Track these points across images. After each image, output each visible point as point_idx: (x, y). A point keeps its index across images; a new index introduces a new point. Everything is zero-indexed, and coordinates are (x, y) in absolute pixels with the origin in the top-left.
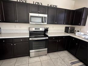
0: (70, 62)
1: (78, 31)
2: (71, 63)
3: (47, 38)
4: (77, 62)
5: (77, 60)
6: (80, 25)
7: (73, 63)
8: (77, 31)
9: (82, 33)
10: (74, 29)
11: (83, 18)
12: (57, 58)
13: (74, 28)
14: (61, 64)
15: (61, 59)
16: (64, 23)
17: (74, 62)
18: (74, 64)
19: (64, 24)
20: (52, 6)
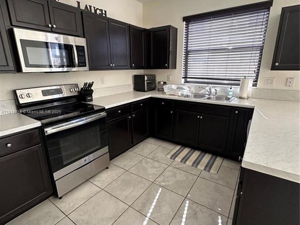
0: (169, 156)
1: (165, 83)
2: (171, 158)
3: (103, 114)
4: (180, 150)
5: (178, 147)
6: (169, 68)
7: (174, 157)
8: (162, 83)
9: (174, 87)
10: (155, 80)
11: (170, 50)
12: (141, 162)
13: (154, 76)
14: (156, 170)
15: (148, 159)
16: (131, 65)
17: (175, 153)
18: (176, 156)
19: (132, 68)
20: (93, 11)
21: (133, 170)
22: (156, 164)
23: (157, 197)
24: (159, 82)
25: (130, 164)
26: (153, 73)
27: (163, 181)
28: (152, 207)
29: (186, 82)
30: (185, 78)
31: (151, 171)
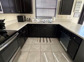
2: (40, 42)
5: (39, 38)
12: (31, 47)
15: (33, 45)
21: (31, 50)
22: (37, 46)
23: (45, 56)
24: (28, 18)
25: (28, 49)
26: (25, 15)
27: (43, 50)
28: (47, 60)
29: (36, 18)
30: (36, 17)
31: (37, 48)
